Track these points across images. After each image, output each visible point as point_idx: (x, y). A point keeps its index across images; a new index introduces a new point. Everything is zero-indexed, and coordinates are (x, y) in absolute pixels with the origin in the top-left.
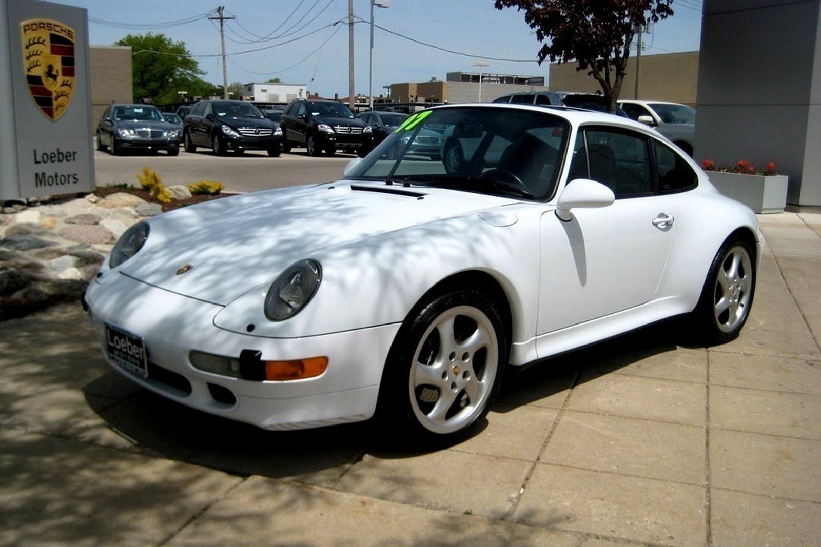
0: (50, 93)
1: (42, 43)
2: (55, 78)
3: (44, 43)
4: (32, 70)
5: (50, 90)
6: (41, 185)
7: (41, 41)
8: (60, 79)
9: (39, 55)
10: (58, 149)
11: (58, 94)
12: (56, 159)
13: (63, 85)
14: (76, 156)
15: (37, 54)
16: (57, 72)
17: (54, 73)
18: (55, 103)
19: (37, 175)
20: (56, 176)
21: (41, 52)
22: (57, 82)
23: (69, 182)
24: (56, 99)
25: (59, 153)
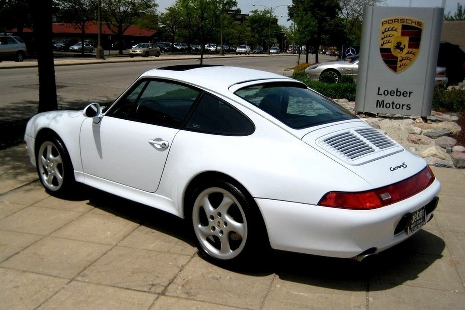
0: (397, 58)
1: (395, 30)
2: (402, 49)
3: (397, 30)
4: (384, 45)
5: (397, 56)
6: (380, 107)
7: (394, 29)
8: (406, 50)
9: (391, 37)
10: (397, 89)
11: (402, 58)
12: (395, 94)
13: (408, 53)
14: (411, 94)
15: (389, 36)
16: (404, 46)
17: (402, 46)
18: (399, 64)
19: (378, 101)
20: (393, 103)
21: (393, 35)
22: (403, 52)
23: (402, 108)
24: (401, 61)
25: (397, 92)
